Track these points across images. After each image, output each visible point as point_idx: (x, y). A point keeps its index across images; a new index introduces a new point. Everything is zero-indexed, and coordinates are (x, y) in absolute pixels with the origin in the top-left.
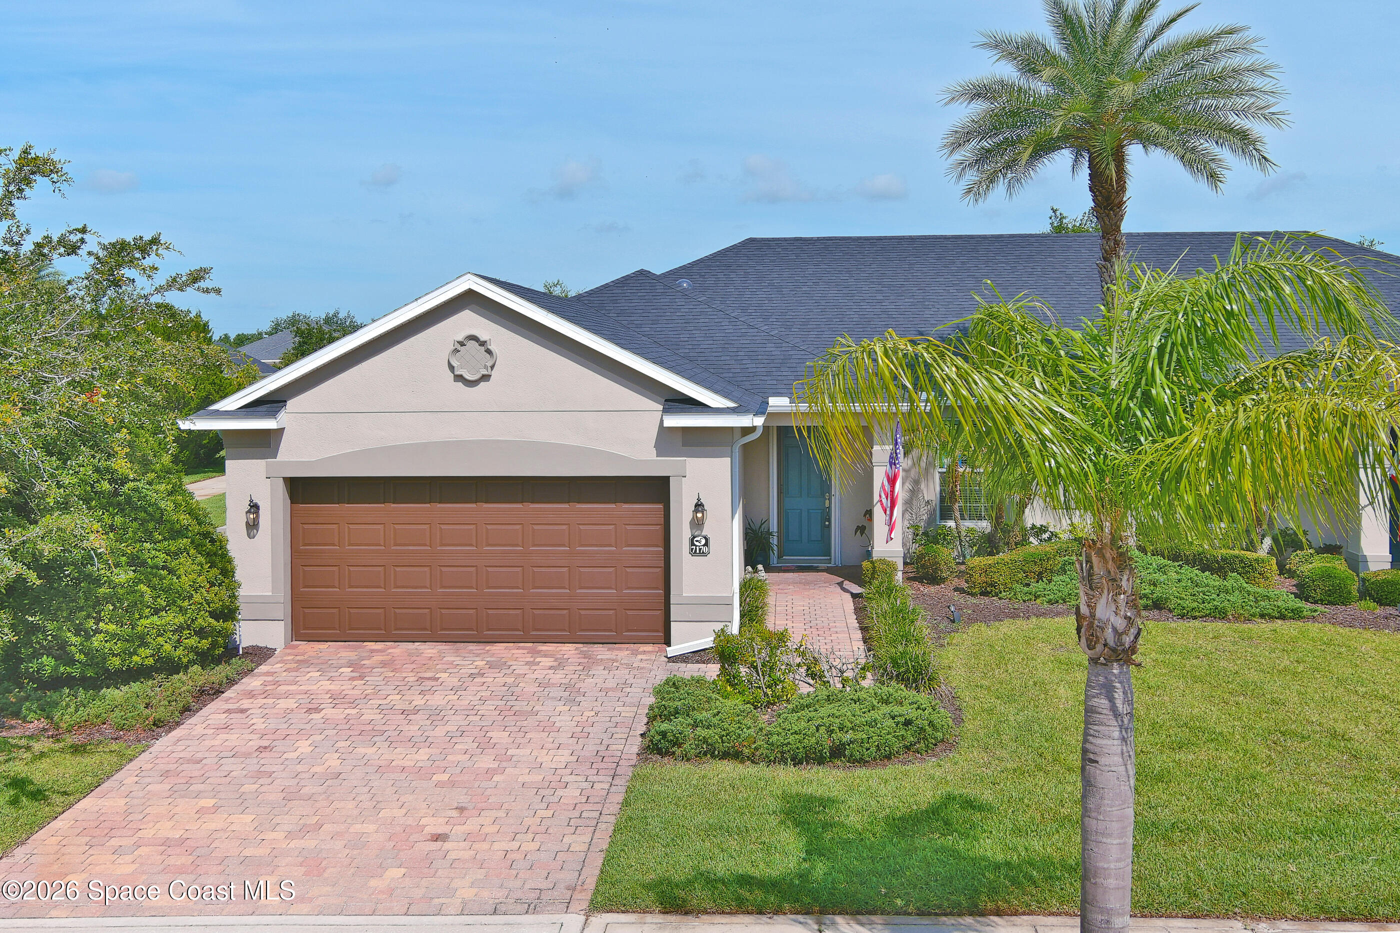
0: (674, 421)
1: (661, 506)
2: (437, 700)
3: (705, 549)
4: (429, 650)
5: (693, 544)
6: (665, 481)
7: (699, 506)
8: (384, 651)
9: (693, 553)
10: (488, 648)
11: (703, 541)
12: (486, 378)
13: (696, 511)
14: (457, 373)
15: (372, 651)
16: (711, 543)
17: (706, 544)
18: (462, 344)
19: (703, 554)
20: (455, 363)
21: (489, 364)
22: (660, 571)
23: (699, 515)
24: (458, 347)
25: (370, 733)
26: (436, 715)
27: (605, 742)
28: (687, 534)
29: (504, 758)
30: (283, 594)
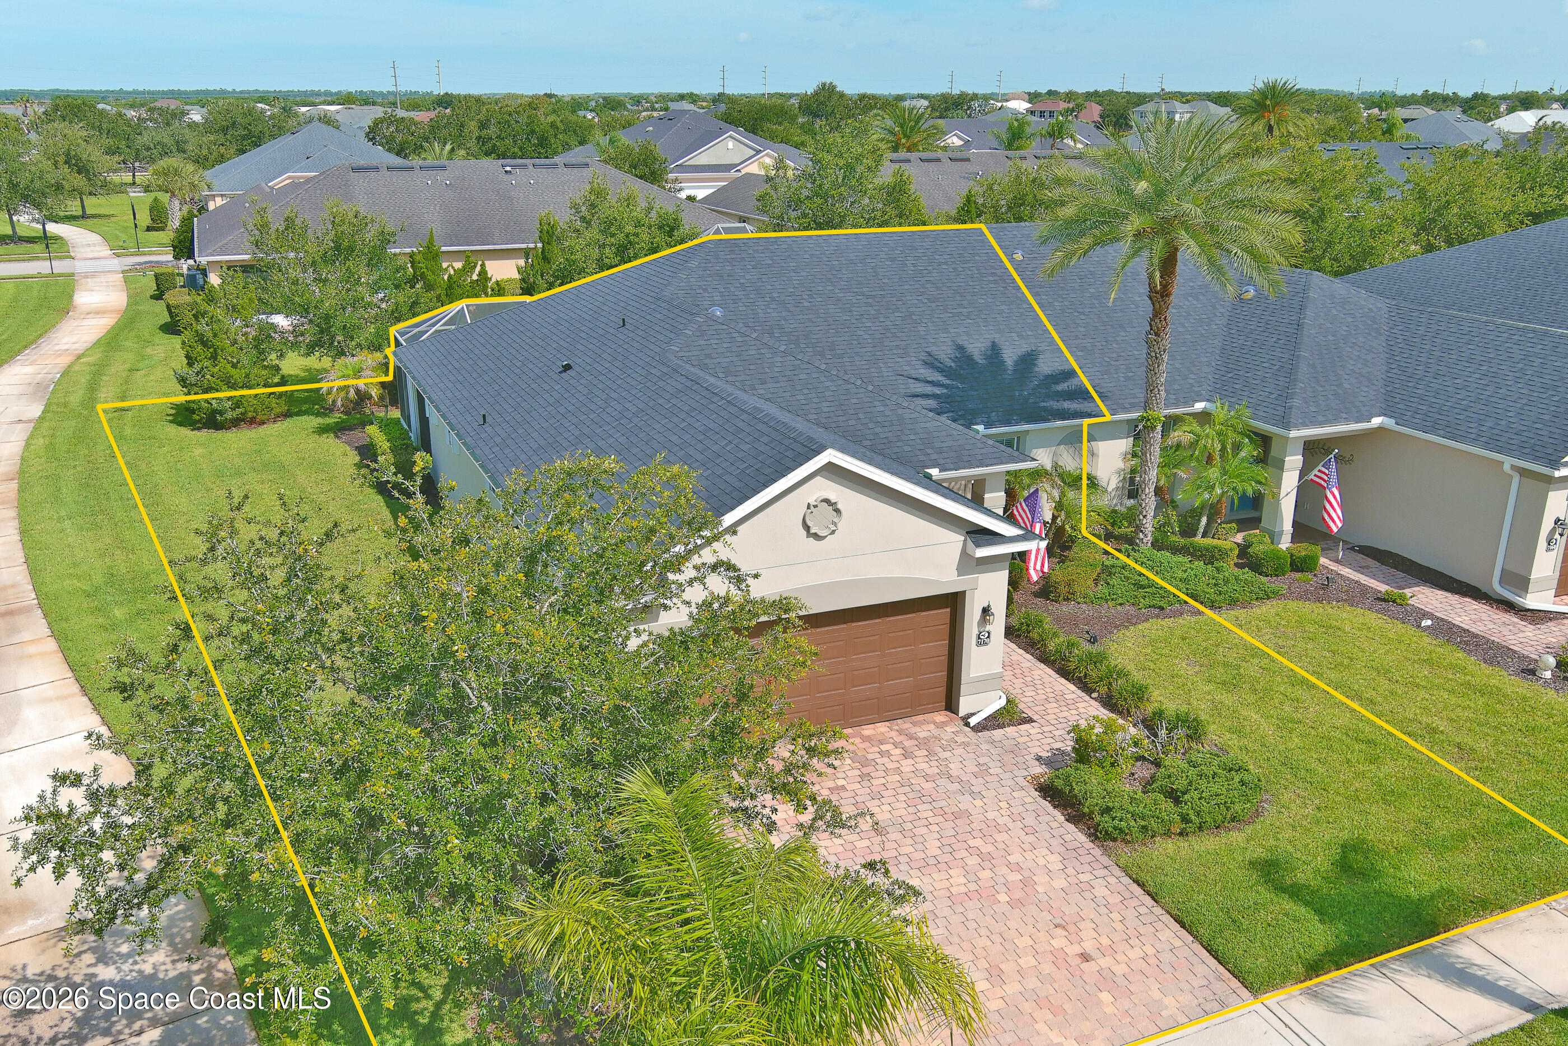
1: (948, 609)
3: (987, 640)
5: (979, 638)
6: (963, 594)
7: (986, 610)
9: (979, 644)
11: (986, 635)
12: (832, 532)
13: (984, 613)
16: (992, 636)
17: (988, 637)
18: (815, 506)
19: (986, 644)
20: (810, 524)
21: (836, 521)
22: (945, 659)
23: (986, 617)
24: (812, 508)
28: (975, 631)
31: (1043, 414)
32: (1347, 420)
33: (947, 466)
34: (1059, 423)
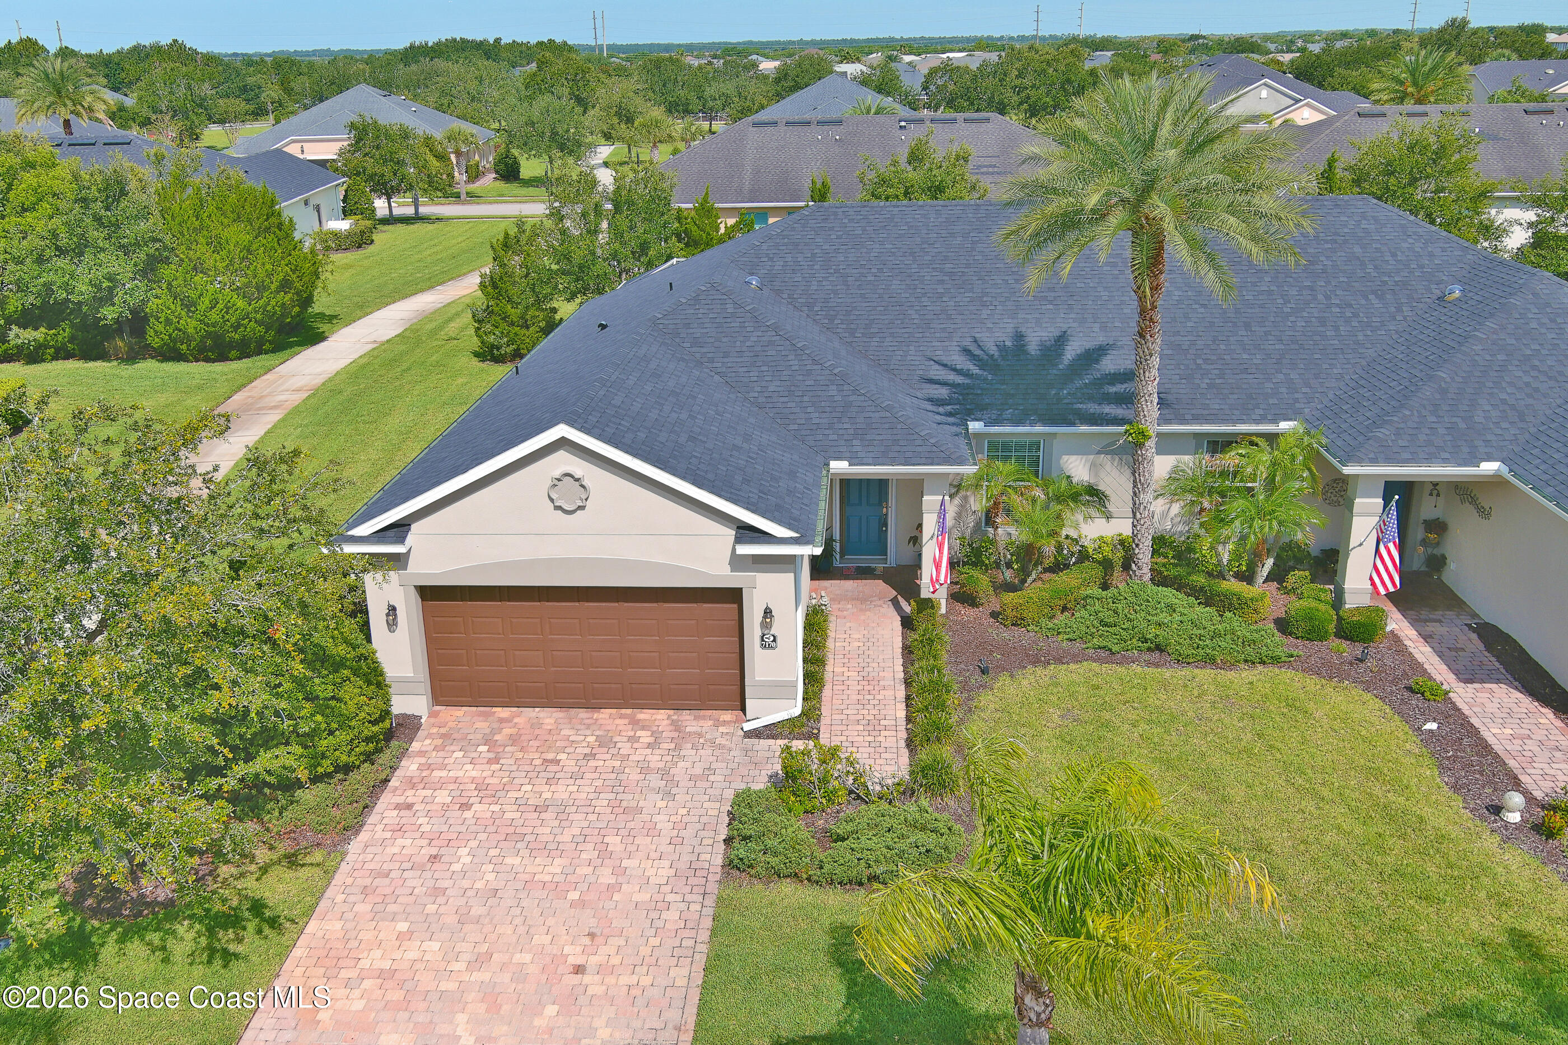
0: (745, 550)
1: (736, 606)
2: (562, 791)
3: (773, 644)
4: (548, 717)
5: (763, 640)
6: (739, 591)
7: (768, 612)
8: (510, 721)
9: (764, 646)
10: (595, 716)
11: (772, 638)
12: (581, 508)
13: (765, 617)
14: (557, 504)
15: (501, 720)
16: (778, 640)
17: (774, 640)
18: (559, 480)
19: (770, 647)
20: (554, 496)
21: (584, 497)
22: (736, 656)
23: (768, 620)
24: (556, 482)
25: (514, 837)
26: (562, 812)
27: (696, 851)
28: (758, 632)
29: (619, 871)
30: (424, 675)
31: (1070, 417)
32: (1445, 461)
33: (865, 460)
34: (1084, 428)
